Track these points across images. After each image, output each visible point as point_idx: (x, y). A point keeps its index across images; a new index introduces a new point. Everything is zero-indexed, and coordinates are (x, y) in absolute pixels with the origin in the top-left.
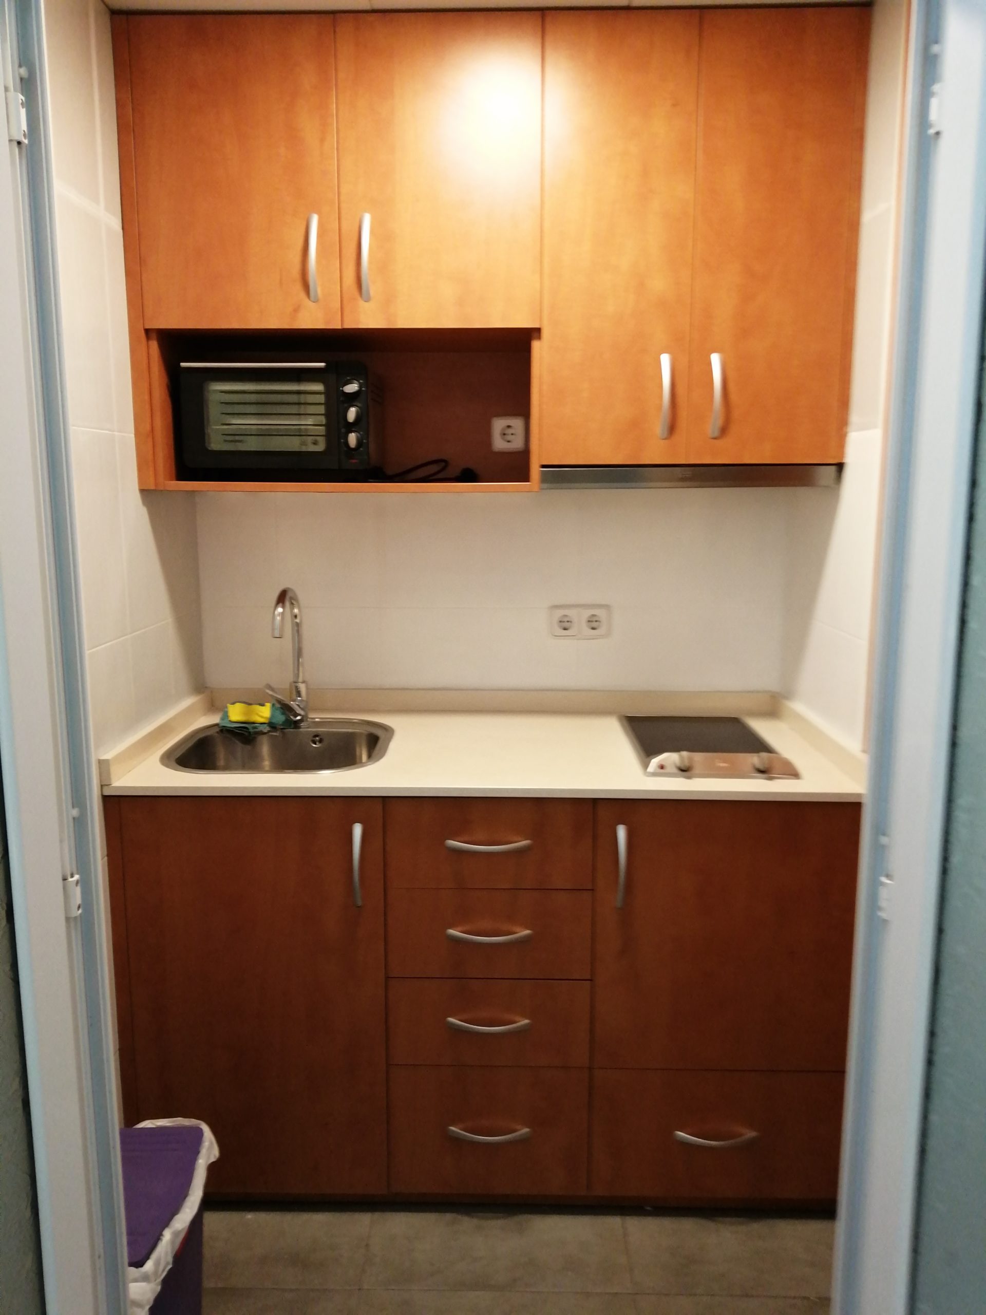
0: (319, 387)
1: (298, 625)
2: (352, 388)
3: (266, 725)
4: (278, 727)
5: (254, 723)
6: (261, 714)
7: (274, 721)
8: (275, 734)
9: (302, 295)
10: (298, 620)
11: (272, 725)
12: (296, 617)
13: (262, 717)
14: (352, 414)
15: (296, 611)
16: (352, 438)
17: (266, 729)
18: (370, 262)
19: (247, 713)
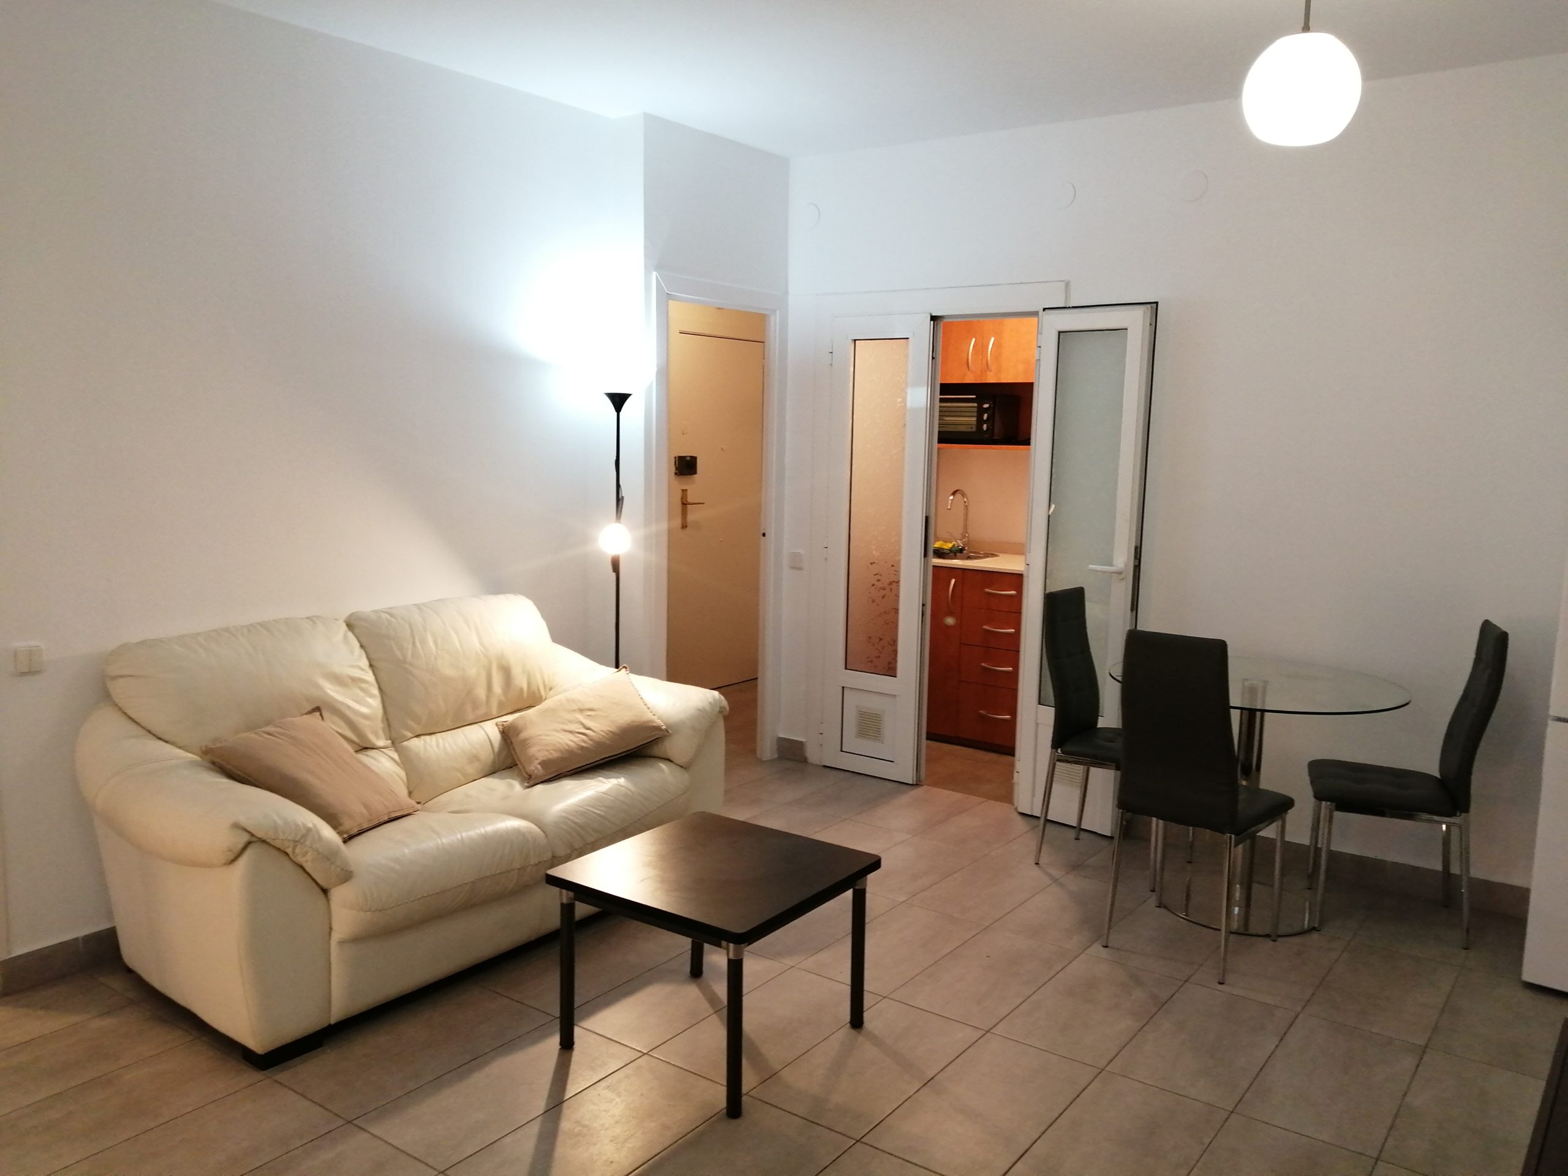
0: (976, 405)
1: (966, 506)
2: (986, 406)
9: (967, 369)
10: (966, 504)
12: (965, 502)
14: (985, 416)
15: (965, 500)
16: (985, 426)
18: (991, 359)
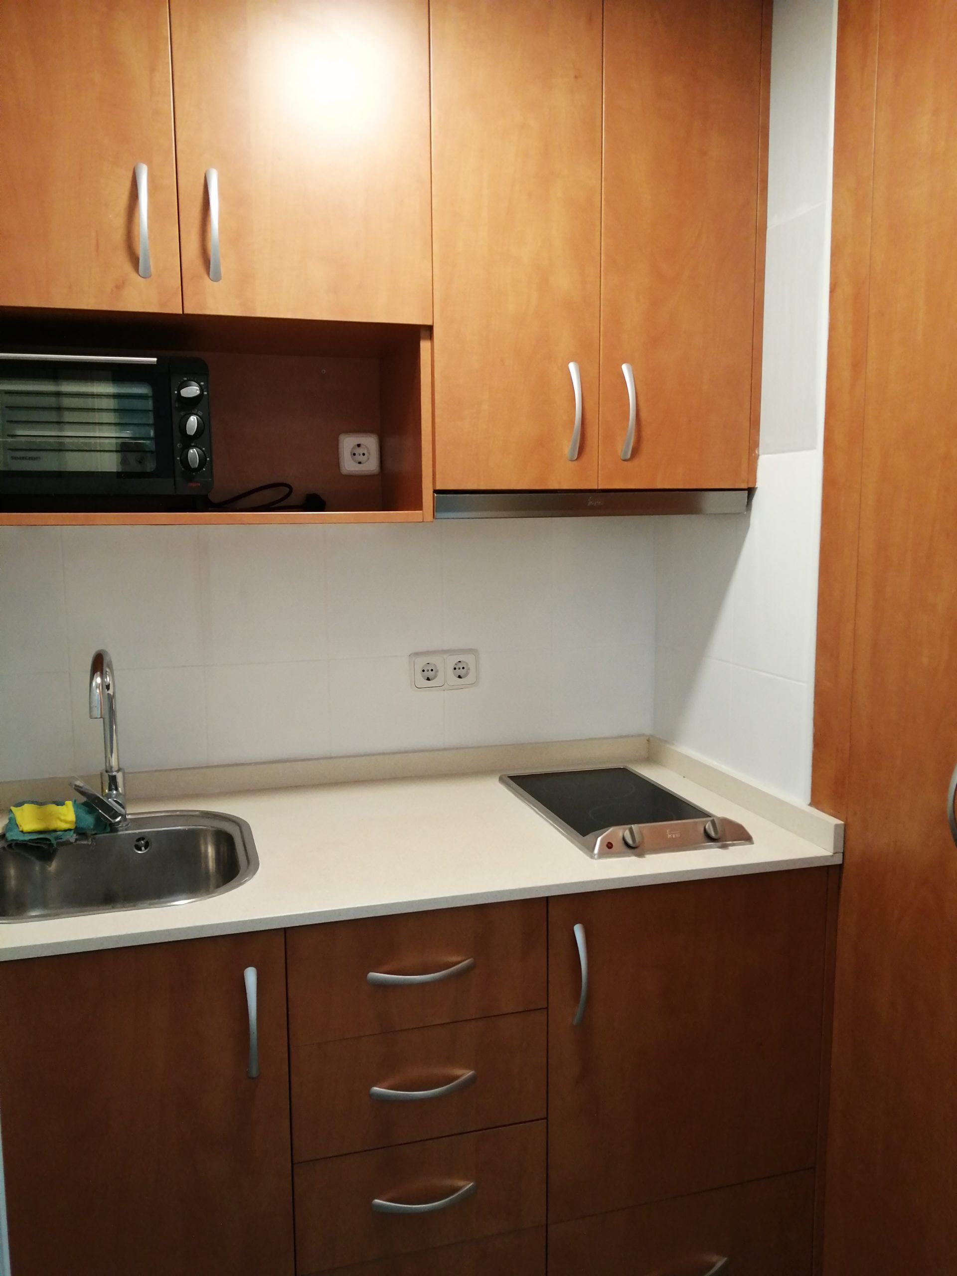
0: (147, 390)
2: (192, 390)
3: (72, 832)
4: (89, 833)
5: (55, 831)
6: (62, 818)
7: (82, 825)
8: (85, 842)
9: (128, 268)
10: (111, 692)
11: (80, 831)
13: (66, 822)
14: (192, 424)
15: (109, 680)
16: (194, 455)
17: (72, 837)
19: (42, 818)
